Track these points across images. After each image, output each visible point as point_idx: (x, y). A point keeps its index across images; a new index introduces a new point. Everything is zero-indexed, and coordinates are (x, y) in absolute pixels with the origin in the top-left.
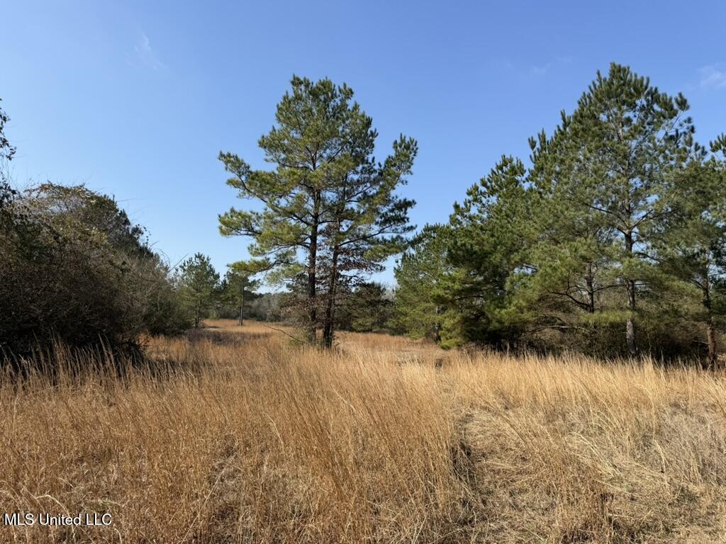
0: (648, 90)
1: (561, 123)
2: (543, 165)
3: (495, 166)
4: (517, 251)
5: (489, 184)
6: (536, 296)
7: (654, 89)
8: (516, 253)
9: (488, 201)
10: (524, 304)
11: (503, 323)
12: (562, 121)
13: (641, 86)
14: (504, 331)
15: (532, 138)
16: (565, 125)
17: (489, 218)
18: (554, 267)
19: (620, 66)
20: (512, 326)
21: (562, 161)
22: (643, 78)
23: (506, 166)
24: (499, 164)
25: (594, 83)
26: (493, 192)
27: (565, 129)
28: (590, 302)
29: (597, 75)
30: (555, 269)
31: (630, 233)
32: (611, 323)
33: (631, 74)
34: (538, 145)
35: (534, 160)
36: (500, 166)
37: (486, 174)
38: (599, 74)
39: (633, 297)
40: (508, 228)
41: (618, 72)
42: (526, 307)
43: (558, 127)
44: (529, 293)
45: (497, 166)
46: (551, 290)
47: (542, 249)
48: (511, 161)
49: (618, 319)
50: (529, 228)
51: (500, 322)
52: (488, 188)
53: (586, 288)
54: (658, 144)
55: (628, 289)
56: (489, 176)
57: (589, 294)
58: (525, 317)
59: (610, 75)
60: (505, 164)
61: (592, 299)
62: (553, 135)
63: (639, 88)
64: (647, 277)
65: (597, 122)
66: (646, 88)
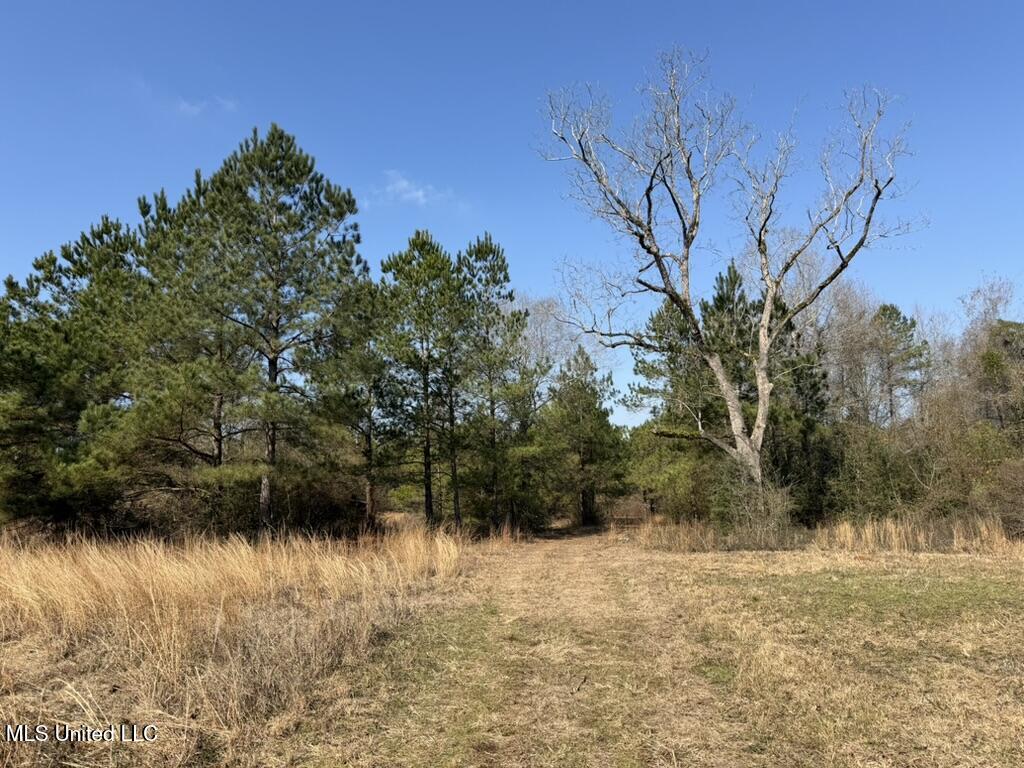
0: (312, 174)
1: (193, 187)
2: (159, 243)
3: (90, 230)
4: (107, 369)
5: (76, 257)
6: (131, 443)
7: (319, 176)
8: (104, 374)
9: (74, 284)
10: (111, 455)
11: (71, 486)
12: (195, 185)
13: (304, 166)
14: (78, 500)
15: (144, 198)
16: (200, 192)
17: (72, 313)
18: (160, 399)
19: (283, 132)
20: (86, 491)
21: (189, 243)
22: (307, 157)
23: (108, 232)
24: (95, 228)
25: (247, 142)
26: (82, 271)
27: (198, 198)
28: (216, 452)
29: (252, 134)
30: (160, 402)
31: (276, 358)
32: (236, 482)
33: (295, 148)
34: (153, 212)
35: (145, 233)
36: (98, 233)
37: (72, 239)
38: (255, 132)
39: (273, 446)
40: (94, 332)
41: (278, 137)
42: (114, 460)
43: (189, 191)
44: (116, 437)
45: (93, 231)
46: (154, 433)
47: (145, 369)
48: (118, 228)
49: (247, 476)
50: (133, 335)
51: (66, 482)
52: (74, 263)
53: (213, 431)
54: (318, 246)
55: (267, 434)
56: (77, 244)
57: (216, 440)
58: (113, 476)
59: (268, 139)
60: (107, 229)
61: (220, 448)
62: (180, 201)
63: (301, 168)
64: (289, 418)
65: (244, 198)
66: (310, 170)
